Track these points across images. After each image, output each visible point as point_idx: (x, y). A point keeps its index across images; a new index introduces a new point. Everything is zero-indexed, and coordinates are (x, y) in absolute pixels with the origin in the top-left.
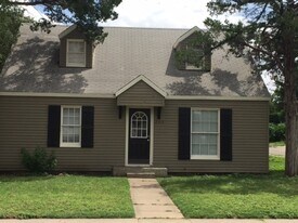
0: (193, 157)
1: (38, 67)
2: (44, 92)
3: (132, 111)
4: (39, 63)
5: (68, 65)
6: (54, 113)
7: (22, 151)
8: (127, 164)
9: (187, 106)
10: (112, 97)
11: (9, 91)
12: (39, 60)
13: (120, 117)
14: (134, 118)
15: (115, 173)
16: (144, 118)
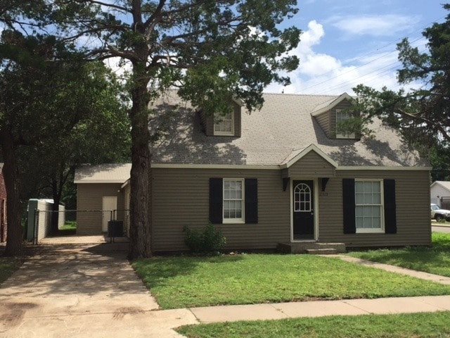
0: (359, 231)
1: (183, 136)
2: (204, 163)
3: (296, 182)
4: (182, 131)
5: (216, 133)
6: (216, 187)
7: (185, 229)
8: (292, 241)
9: (350, 177)
10: (277, 168)
11: (167, 162)
12: (181, 128)
13: (284, 190)
14: (297, 190)
15: (293, 250)
16: (307, 190)
